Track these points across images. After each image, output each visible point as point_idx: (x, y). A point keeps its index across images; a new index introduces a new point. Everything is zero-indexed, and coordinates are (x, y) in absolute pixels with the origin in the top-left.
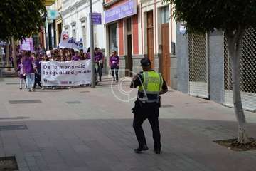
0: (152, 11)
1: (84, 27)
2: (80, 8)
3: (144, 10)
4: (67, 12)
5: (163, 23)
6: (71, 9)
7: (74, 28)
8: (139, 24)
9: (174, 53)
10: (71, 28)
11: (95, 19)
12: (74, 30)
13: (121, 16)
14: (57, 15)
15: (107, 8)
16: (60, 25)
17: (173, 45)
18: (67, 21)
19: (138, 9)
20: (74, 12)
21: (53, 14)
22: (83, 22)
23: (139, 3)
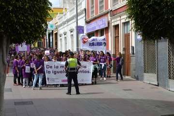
0: (118, 25)
1: (72, 35)
2: (69, 23)
3: (113, 24)
4: (61, 25)
5: (126, 33)
6: (64, 23)
7: (65, 36)
8: (110, 34)
9: (133, 54)
10: (63, 36)
11: (80, 30)
12: (66, 37)
13: (97, 28)
14: (54, 27)
15: (87, 22)
16: (56, 34)
17: (133, 48)
18: (61, 31)
19: (109, 23)
20: (66, 25)
21: (52, 26)
22: (72, 32)
23: (110, 20)
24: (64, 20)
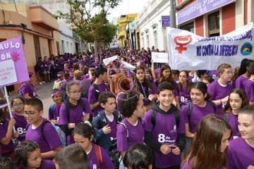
1: (155, 32)
2: (151, 18)
4: (142, 23)
6: (145, 20)
10: (145, 35)
14: (136, 26)
15: (179, 9)
16: (138, 33)
18: (142, 30)
20: (147, 21)
21: (133, 26)
22: (154, 28)
24: (144, 17)
